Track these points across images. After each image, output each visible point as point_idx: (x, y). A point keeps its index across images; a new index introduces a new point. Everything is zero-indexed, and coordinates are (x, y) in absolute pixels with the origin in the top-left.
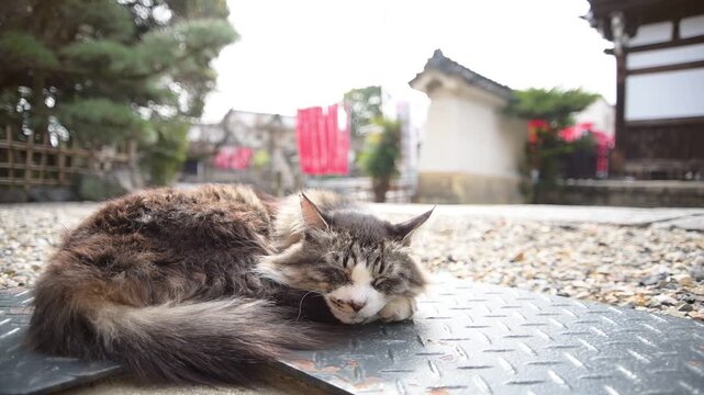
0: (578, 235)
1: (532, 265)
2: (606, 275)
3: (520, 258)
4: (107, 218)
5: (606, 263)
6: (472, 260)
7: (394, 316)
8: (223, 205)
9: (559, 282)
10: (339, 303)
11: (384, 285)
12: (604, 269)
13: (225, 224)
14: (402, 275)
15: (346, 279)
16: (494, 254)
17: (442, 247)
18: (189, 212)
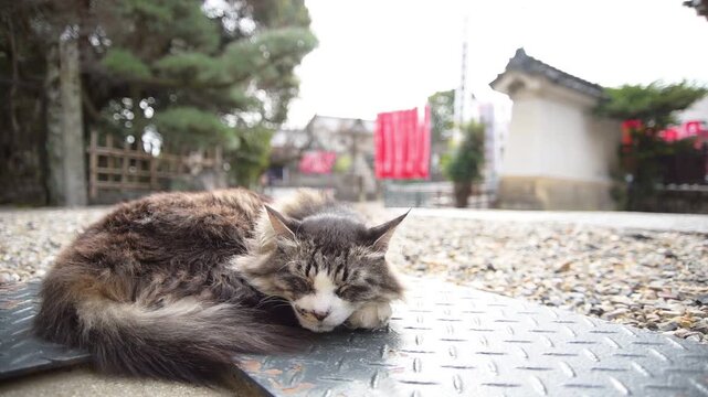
0: (650, 245)
1: (577, 276)
2: (657, 290)
3: (566, 268)
5: (663, 277)
6: (514, 269)
9: (598, 296)
10: (303, 311)
12: (658, 284)
13: (217, 226)
14: (369, 281)
15: (309, 289)
16: (542, 263)
17: (489, 254)
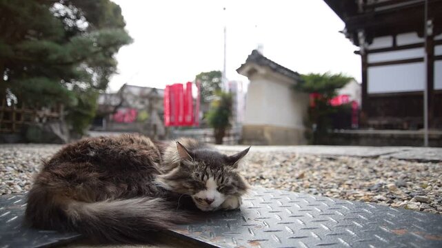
0: (338, 163)
1: (309, 180)
2: (350, 185)
3: (302, 176)
4: (69, 153)
5: (350, 178)
6: (274, 178)
7: (230, 207)
8: (135, 146)
9: (323, 190)
10: (200, 200)
11: (224, 189)
12: (349, 182)
13: (137, 157)
14: (233, 184)
15: (203, 187)
16: (287, 174)
17: (257, 171)
18: (116, 150)
